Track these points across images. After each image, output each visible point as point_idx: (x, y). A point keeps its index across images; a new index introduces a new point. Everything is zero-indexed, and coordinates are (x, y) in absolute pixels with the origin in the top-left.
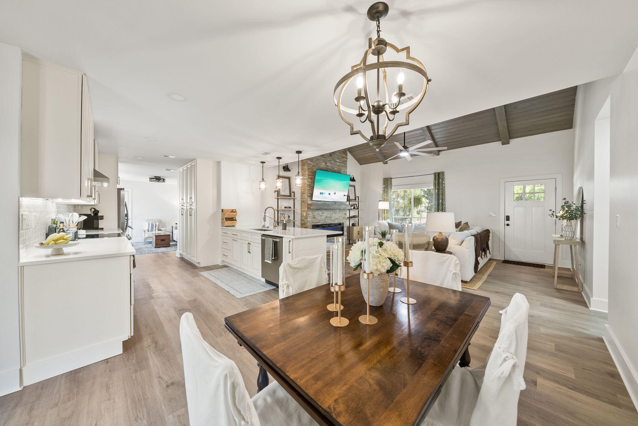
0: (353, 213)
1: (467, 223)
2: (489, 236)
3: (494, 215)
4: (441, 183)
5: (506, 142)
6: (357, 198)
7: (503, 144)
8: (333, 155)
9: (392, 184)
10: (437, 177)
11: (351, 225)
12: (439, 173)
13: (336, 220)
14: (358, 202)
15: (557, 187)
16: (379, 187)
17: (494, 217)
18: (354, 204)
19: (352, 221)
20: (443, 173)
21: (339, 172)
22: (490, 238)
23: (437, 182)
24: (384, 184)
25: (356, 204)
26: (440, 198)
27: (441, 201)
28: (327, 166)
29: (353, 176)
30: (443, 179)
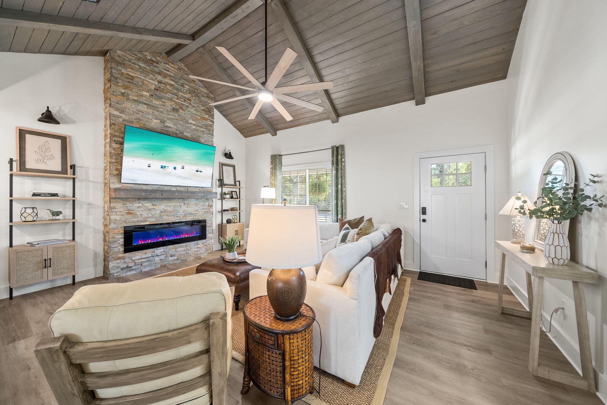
0: (228, 204)
1: (370, 220)
2: (401, 241)
3: (406, 206)
4: (341, 161)
5: (420, 102)
6: (238, 183)
7: (417, 104)
8: (180, 111)
9: (282, 164)
10: (335, 152)
11: (225, 221)
12: (337, 148)
13: (188, 215)
14: (240, 189)
15: (487, 165)
16: (266, 167)
17: (406, 209)
18: (232, 192)
19: (226, 216)
20: (343, 147)
21: (195, 140)
22: (403, 243)
23: (335, 159)
24: (272, 164)
25: (236, 192)
26: (339, 183)
27: (340, 186)
28: (167, 127)
29: (229, 151)
30: (343, 155)
